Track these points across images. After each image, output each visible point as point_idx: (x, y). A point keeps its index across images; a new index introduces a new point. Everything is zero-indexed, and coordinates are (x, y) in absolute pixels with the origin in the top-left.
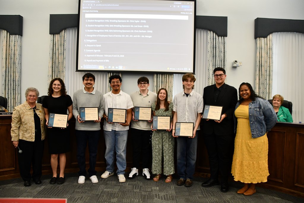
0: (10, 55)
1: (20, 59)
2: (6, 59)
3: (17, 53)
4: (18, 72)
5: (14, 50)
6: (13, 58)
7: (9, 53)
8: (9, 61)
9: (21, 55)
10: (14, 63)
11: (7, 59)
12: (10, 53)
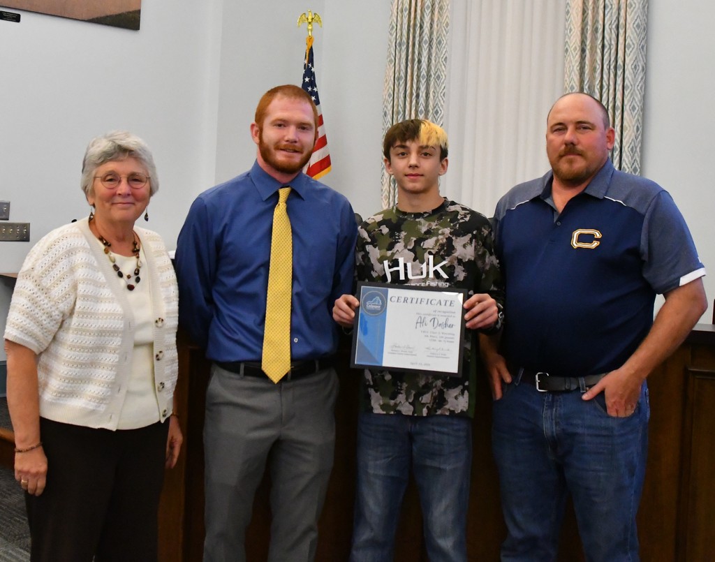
0: (600, 31)
1: (645, 48)
2: (583, 51)
3: (632, 18)
4: (634, 108)
5: (619, 9)
6: (613, 43)
7: (595, 22)
8: (593, 61)
9: (645, 29)
10: (616, 68)
11: (587, 52)
12: (601, 22)
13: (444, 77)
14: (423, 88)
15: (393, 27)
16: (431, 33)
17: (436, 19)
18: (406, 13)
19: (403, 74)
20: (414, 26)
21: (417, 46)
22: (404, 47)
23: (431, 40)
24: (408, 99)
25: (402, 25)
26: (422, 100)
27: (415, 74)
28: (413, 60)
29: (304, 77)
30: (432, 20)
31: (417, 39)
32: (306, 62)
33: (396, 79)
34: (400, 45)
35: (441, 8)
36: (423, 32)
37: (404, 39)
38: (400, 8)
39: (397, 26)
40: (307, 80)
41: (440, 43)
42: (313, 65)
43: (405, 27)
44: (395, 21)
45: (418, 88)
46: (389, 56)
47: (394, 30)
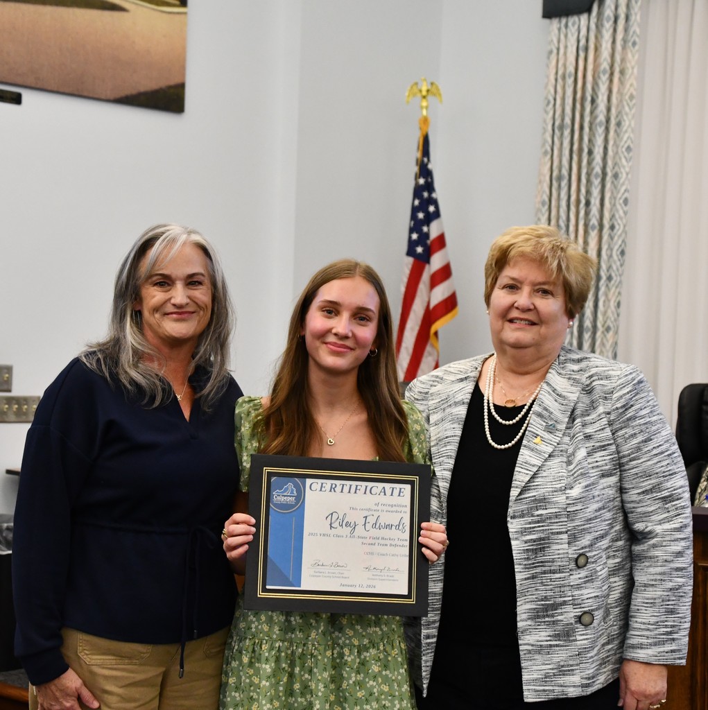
13: (624, 175)
14: (596, 192)
15: (549, 103)
16: (609, 110)
17: (615, 90)
18: (570, 81)
19: (565, 172)
20: (583, 100)
21: (586, 129)
22: (567, 132)
23: (608, 120)
24: (573, 208)
25: (563, 99)
26: (595, 210)
27: (584, 171)
28: (581, 150)
29: (416, 178)
30: (610, 91)
31: (587, 119)
32: (419, 155)
33: (555, 179)
34: (562, 128)
35: (622, 72)
36: (596, 108)
37: (568, 120)
38: (560, 73)
39: (555, 100)
40: (422, 181)
41: (619, 124)
42: (429, 160)
43: (569, 101)
44: (552, 91)
45: (588, 192)
46: (544, 145)
47: (551, 105)
